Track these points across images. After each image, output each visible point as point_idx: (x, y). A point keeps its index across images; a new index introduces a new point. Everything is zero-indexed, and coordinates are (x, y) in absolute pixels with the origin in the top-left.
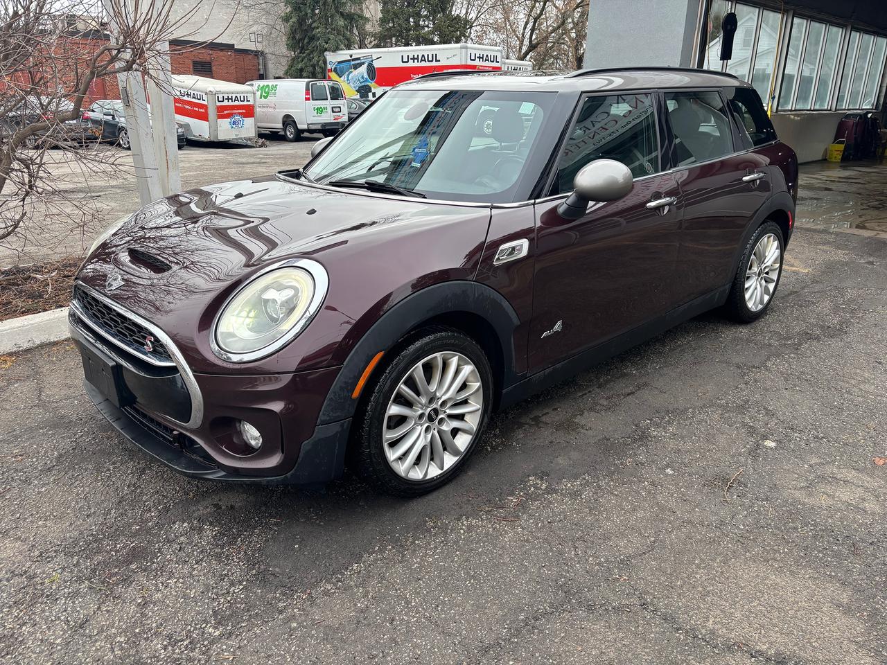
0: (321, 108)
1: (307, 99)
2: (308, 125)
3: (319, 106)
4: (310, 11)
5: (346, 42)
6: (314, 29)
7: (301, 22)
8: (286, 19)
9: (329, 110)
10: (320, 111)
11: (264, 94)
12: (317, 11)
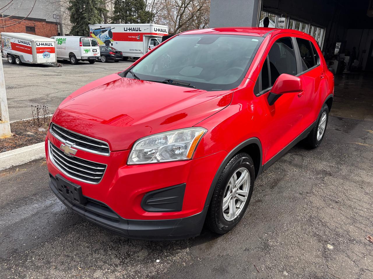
0: (87, 50)
1: (81, 46)
2: (81, 57)
3: (86, 49)
4: (81, 6)
5: (99, 21)
6: (83, 14)
7: (77, 10)
8: (70, 9)
9: (91, 51)
10: (87, 51)
11: (59, 42)
12: (84, 6)
